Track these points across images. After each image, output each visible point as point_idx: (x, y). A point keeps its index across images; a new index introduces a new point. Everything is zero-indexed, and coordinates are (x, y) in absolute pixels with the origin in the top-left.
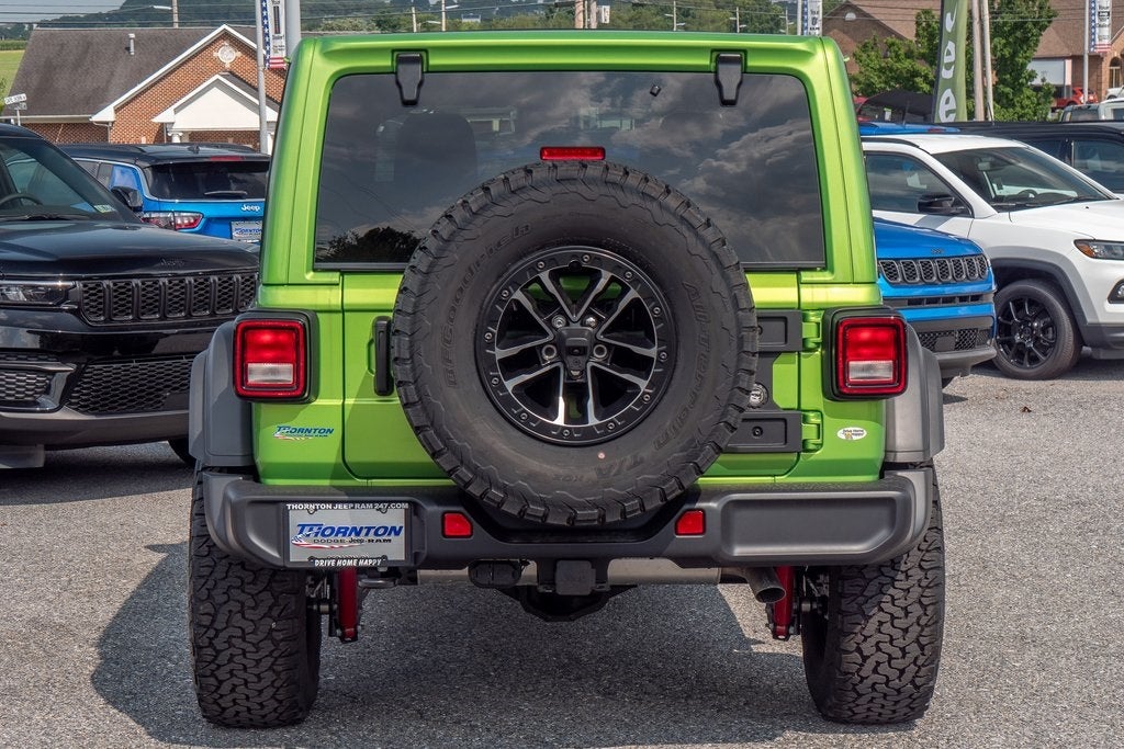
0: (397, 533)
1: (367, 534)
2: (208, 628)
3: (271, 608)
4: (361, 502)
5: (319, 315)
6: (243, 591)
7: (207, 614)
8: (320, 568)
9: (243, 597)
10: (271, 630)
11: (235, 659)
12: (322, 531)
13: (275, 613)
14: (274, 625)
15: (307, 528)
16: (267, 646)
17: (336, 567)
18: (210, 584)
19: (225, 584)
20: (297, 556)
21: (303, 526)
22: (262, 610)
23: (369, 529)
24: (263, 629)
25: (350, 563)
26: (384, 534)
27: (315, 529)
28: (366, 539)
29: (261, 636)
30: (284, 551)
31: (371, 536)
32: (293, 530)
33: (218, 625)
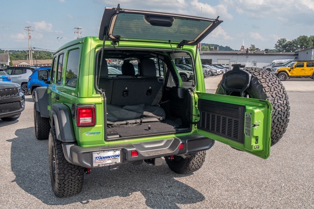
0: (119, 156)
1: (112, 157)
2: (63, 180)
3: (78, 173)
4: (110, 150)
5: (96, 105)
6: (72, 170)
7: (63, 177)
8: (101, 167)
9: (71, 172)
10: (78, 178)
11: (69, 186)
12: (101, 158)
13: (79, 174)
14: (79, 177)
15: (97, 158)
16: (77, 181)
17: (105, 166)
18: (63, 170)
19: (67, 169)
20: (95, 165)
21: (97, 157)
22: (76, 174)
23: (112, 156)
24: (77, 178)
25: (108, 165)
26: (115, 157)
27: (99, 158)
28: (112, 158)
29: (76, 179)
30: (92, 164)
31: (113, 158)
32: (94, 159)
33: (65, 179)
